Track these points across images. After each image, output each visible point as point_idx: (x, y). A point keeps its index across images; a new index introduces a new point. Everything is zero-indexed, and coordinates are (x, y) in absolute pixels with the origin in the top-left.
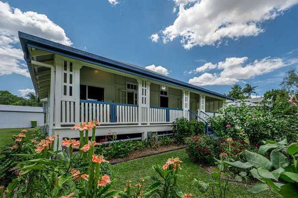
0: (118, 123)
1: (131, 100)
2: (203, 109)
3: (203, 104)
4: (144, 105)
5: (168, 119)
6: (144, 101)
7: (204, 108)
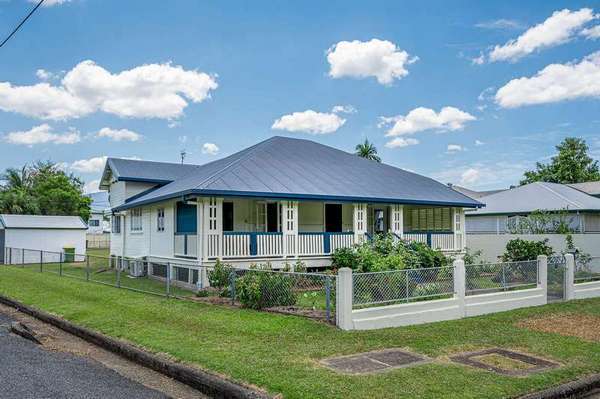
0: (258, 255)
1: (273, 227)
2: (398, 228)
3: (397, 219)
4: (290, 232)
5: (327, 249)
6: (290, 226)
7: (401, 227)
